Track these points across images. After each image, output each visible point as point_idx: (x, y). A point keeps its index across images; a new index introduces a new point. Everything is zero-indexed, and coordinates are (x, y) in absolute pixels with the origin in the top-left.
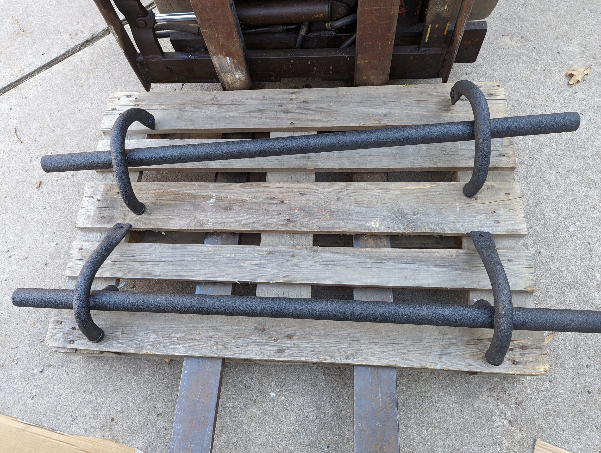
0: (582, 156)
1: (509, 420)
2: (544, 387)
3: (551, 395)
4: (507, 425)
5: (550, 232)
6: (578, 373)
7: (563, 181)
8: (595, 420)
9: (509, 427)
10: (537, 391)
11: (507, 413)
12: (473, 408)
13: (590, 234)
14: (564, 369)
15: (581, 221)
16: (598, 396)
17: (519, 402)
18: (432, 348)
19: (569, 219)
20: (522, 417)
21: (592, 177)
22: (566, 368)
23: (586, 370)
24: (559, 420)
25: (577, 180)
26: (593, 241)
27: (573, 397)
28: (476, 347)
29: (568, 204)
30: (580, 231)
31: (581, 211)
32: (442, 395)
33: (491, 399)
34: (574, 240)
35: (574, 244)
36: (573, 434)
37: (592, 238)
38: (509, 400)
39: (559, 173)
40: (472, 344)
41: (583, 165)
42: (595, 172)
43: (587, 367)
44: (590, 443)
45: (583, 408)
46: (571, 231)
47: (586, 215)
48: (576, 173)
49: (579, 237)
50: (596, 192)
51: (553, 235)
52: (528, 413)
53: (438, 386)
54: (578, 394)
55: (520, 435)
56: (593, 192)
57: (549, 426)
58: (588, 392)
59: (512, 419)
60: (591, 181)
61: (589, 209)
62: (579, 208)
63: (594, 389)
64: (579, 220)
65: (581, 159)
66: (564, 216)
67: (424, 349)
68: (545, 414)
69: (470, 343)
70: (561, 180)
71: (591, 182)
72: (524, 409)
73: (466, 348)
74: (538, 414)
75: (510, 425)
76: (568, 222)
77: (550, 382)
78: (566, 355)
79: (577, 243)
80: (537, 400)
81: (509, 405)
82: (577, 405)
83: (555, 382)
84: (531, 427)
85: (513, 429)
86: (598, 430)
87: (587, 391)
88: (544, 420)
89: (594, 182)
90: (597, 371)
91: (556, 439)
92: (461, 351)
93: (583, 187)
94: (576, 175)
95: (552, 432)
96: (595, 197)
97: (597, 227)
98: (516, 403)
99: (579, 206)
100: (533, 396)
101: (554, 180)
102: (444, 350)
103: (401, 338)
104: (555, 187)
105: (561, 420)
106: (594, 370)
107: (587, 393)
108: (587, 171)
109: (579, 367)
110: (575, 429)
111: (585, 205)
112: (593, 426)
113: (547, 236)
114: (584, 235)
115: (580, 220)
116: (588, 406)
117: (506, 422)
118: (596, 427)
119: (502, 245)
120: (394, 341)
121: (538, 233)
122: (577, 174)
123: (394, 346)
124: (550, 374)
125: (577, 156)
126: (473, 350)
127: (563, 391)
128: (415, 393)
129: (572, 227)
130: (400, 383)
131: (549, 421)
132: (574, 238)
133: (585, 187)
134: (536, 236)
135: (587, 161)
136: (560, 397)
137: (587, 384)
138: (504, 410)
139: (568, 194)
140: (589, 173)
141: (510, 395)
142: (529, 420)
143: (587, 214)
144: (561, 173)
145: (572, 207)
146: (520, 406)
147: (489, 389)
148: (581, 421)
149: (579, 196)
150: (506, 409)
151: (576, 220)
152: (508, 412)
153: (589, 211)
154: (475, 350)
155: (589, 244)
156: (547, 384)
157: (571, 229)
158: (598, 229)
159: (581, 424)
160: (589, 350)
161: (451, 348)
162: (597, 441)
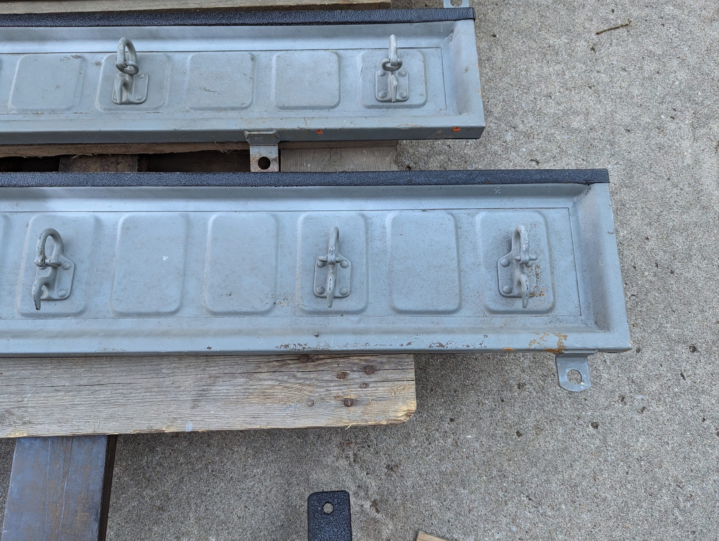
0: (537, 4)
1: (373, 499)
2: (440, 433)
3: (453, 445)
4: (368, 510)
5: (471, 145)
6: (503, 401)
7: (500, 50)
8: (527, 484)
9: (373, 513)
10: (427, 440)
11: (370, 486)
12: (308, 484)
13: (540, 146)
14: (479, 394)
15: (526, 122)
16: (533, 440)
17: (393, 463)
18: (179, 387)
19: (505, 120)
20: (396, 491)
21: (551, 42)
22: (481, 392)
23: (516, 394)
24: (462, 491)
25: (524, 48)
26: (545, 157)
27: (490, 445)
28: (272, 377)
29: (505, 92)
30: (522, 141)
31: (529, 104)
32: (252, 465)
33: (343, 463)
34: (511, 156)
35: (511, 164)
36: (486, 515)
37: (543, 153)
38: (376, 461)
39: (495, 36)
40: (266, 370)
41: (537, 21)
42: (558, 32)
43: (519, 388)
44: (514, 529)
45: (506, 464)
46: (508, 141)
47: (535, 111)
48: (524, 36)
49: (521, 152)
50: (556, 68)
51: (476, 151)
52: (409, 484)
53: (247, 449)
54: (499, 439)
55: (391, 527)
56: (551, 69)
57: (444, 503)
58: (518, 433)
59: (378, 497)
60: (548, 48)
61: (542, 100)
62: (524, 98)
63: (528, 427)
64: (523, 121)
65: (534, 9)
66: (496, 115)
67: (162, 391)
68: (438, 482)
69: (260, 370)
70: (498, 49)
71: (549, 51)
72: (401, 476)
73: (252, 380)
74: (427, 483)
75: (374, 510)
76: (503, 125)
77: (452, 420)
78: (483, 368)
79: (516, 162)
80: (427, 456)
81: (374, 471)
82: (497, 459)
83: (461, 419)
84: (412, 509)
85: (379, 516)
86: (531, 502)
87: (516, 431)
88: (436, 494)
89: (553, 50)
90: (535, 393)
91: (454, 526)
92: (239, 388)
93: (535, 61)
94: (524, 39)
95: (449, 515)
96: (554, 77)
97: (553, 131)
98: (388, 467)
99: (525, 95)
100: (419, 451)
101: (485, 50)
102: (204, 390)
103: (115, 372)
104: (486, 62)
105: (467, 491)
106: (530, 392)
107: (515, 436)
108: (543, 32)
109: (505, 388)
110: (491, 504)
111: (535, 93)
112: (522, 495)
113: (465, 151)
114: (530, 148)
115: (525, 120)
116: (516, 459)
117: (367, 505)
118: (527, 497)
119: (354, 164)
120: (100, 378)
121: (450, 147)
122: (526, 37)
123: (97, 391)
124: (452, 407)
125: (527, 5)
126: (266, 383)
127: (474, 435)
128: (200, 466)
129: (510, 134)
130: (172, 450)
131: (444, 495)
132: (512, 153)
133: (537, 60)
134: (445, 153)
135: (544, 14)
136: (468, 448)
137: (516, 420)
138: (365, 482)
139: (507, 75)
140: (546, 35)
141: (377, 453)
142: (408, 497)
143: (538, 109)
144: (497, 36)
145: (513, 97)
146: (395, 472)
147: (341, 445)
148: (501, 488)
149: (526, 77)
150: (369, 481)
151: (517, 121)
152: (373, 484)
153: (540, 104)
154: (270, 383)
155: (538, 163)
156: (446, 426)
157: (509, 137)
158: (555, 135)
159: (501, 494)
160: (523, 356)
161: (221, 383)
162: (528, 524)
